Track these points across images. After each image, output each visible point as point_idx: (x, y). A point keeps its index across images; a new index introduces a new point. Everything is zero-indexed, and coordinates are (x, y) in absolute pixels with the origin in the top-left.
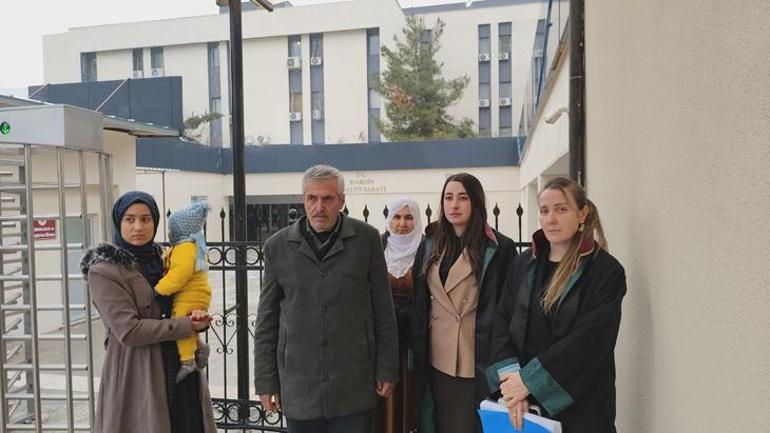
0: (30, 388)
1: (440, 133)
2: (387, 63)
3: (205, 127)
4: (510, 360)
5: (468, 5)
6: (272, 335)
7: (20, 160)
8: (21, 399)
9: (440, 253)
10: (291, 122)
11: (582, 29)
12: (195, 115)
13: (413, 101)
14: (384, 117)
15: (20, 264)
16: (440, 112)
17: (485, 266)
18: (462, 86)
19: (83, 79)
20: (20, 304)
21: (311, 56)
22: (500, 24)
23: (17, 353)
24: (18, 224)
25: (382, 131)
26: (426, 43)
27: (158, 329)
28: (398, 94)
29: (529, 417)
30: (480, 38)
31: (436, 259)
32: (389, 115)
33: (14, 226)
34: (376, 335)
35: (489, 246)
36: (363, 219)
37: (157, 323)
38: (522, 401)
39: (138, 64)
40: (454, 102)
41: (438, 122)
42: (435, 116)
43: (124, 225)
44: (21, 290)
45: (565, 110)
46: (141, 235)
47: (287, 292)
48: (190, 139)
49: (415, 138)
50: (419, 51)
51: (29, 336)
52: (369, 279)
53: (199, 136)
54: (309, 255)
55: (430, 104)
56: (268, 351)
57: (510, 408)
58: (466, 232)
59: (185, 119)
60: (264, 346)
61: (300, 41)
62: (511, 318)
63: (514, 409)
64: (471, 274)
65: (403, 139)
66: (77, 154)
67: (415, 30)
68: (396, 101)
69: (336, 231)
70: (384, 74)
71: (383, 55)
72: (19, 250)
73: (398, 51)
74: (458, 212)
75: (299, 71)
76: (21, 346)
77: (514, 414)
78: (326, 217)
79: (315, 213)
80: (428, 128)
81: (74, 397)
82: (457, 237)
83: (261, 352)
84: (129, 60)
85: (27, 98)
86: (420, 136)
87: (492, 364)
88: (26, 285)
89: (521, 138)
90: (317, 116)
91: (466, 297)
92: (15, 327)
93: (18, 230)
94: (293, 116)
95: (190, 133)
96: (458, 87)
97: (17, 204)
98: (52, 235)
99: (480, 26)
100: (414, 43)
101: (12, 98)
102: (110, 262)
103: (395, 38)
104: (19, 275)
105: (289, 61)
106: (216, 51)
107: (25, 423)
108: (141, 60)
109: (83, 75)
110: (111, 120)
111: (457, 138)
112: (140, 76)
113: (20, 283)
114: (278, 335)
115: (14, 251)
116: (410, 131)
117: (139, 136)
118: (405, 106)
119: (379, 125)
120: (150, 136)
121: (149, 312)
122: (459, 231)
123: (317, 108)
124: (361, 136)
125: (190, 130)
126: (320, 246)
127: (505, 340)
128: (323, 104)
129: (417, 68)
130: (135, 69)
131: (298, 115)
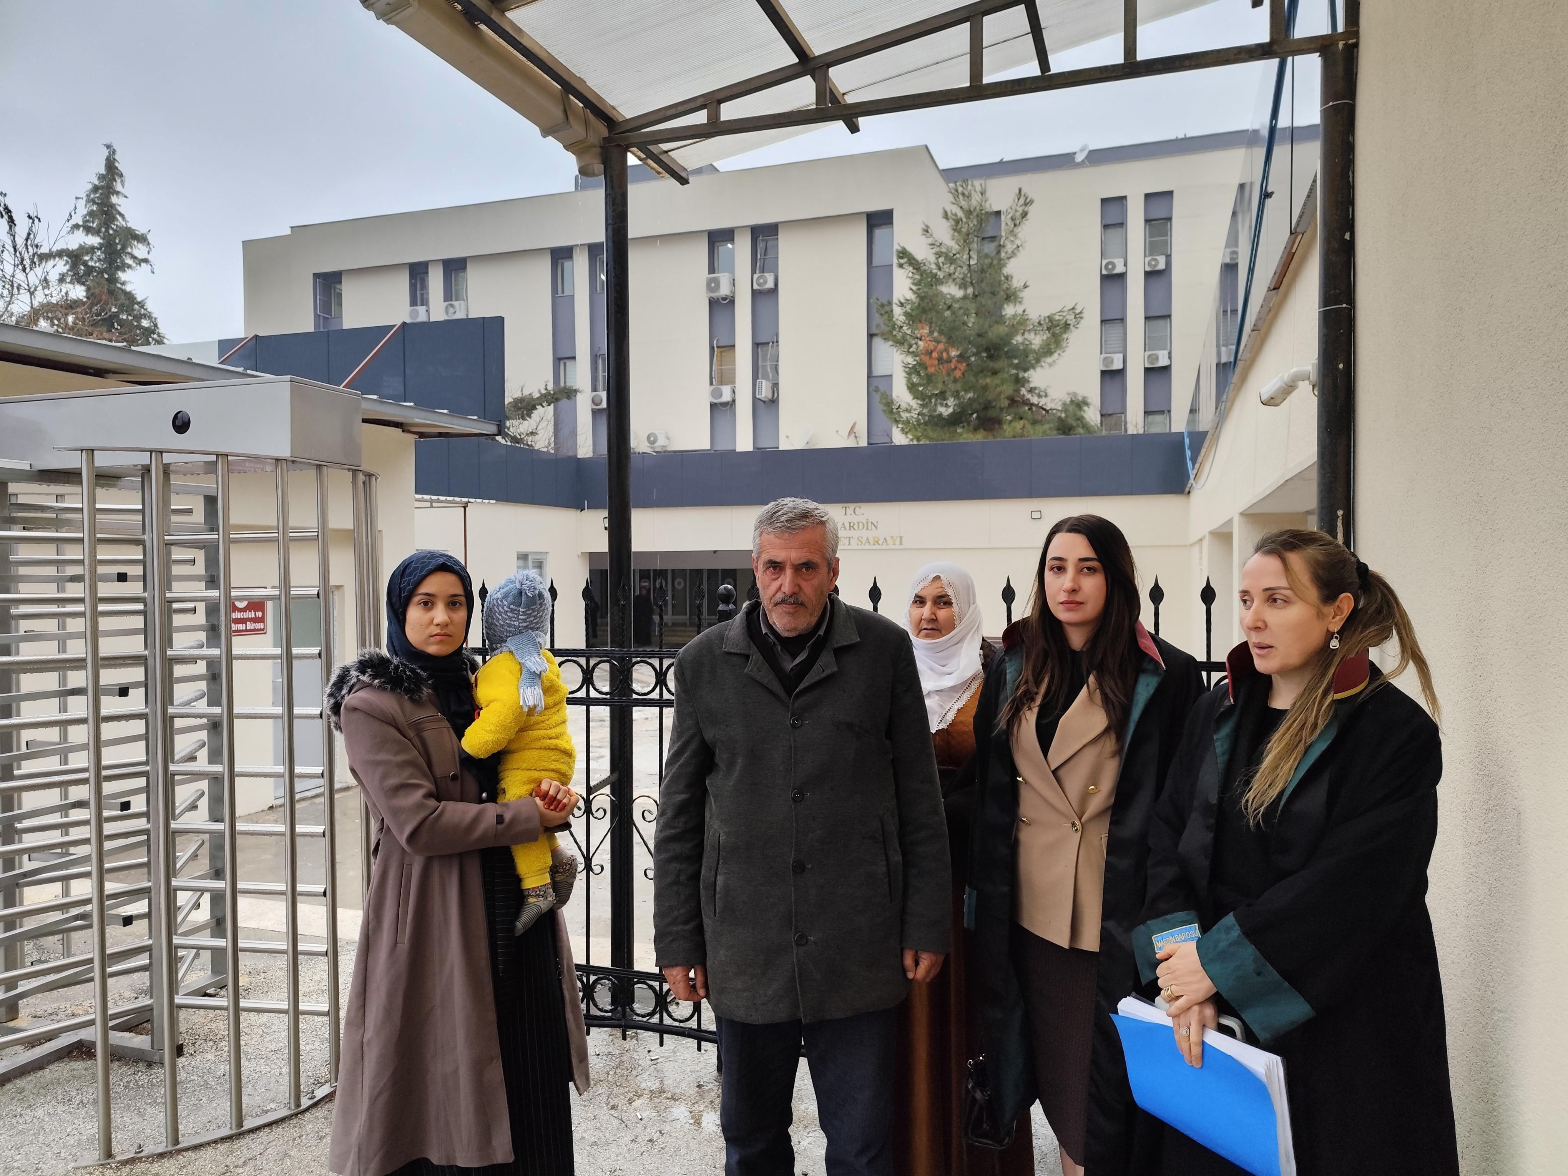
0: (218, 925)
1: (1019, 425)
2: (908, 283)
3: (545, 414)
4: (1181, 915)
5: (1079, 158)
6: (689, 845)
7: (210, 484)
8: (199, 948)
9: (1038, 684)
10: (713, 406)
11: (1350, 202)
12: (526, 392)
13: (962, 357)
14: (901, 394)
15: (203, 685)
16: (1019, 382)
17: (1136, 713)
18: (1066, 326)
19: (317, 324)
20: (202, 764)
21: (754, 272)
22: (1148, 196)
23: (195, 856)
24: (201, 607)
25: (897, 422)
26: (993, 238)
27: (476, 820)
28: (932, 345)
29: (1215, 1039)
30: (1106, 227)
31: (1029, 697)
32: (912, 387)
33: (194, 610)
34: (904, 855)
35: (1145, 671)
36: (868, 606)
37: (470, 810)
38: (1201, 1004)
39: (418, 296)
40: (1049, 360)
41: (1014, 402)
42: (1008, 389)
43: (414, 614)
44: (203, 735)
45: (1305, 377)
46: (445, 635)
47: (721, 757)
48: (515, 440)
49: (965, 436)
50: (974, 255)
51: (219, 826)
52: (889, 735)
53: (532, 433)
54: (765, 681)
55: (998, 365)
56: (682, 878)
57: (1175, 1016)
58: (1093, 641)
59: (508, 400)
60: (675, 866)
61: (732, 240)
62: (1184, 825)
63: (1182, 1020)
64: (1107, 730)
65: (942, 437)
66: (314, 472)
67: (969, 213)
68: (926, 359)
69: (821, 632)
70: (902, 305)
71: (901, 266)
72: (202, 658)
73: (932, 258)
74: (1078, 598)
75: (730, 302)
76: (203, 842)
77: (1184, 1031)
78: (802, 604)
79: (779, 596)
80: (992, 413)
81: (301, 947)
82: (1073, 652)
83: (669, 880)
84: (402, 283)
85: (214, 362)
86: (976, 429)
87: (1143, 922)
88: (214, 726)
89: (1191, 434)
90: (765, 392)
91: (1094, 778)
92: (193, 807)
93: (200, 618)
94: (717, 393)
95: (517, 427)
96: (1057, 330)
97: (200, 568)
98: (260, 626)
99: (1104, 201)
100: (966, 241)
101: (189, 363)
102: (381, 687)
103: (926, 231)
104: (202, 706)
105: (709, 282)
106: (567, 264)
107: (206, 995)
108: (424, 286)
109: (317, 317)
110: (372, 404)
111: (1055, 435)
112: (422, 317)
113: (205, 720)
114: (701, 844)
115: (193, 660)
116: (955, 420)
117: (422, 435)
118: (944, 369)
119: (891, 409)
120: (440, 435)
121: (456, 788)
122: (1077, 639)
123: (765, 377)
124: (852, 431)
125: (515, 422)
126: (789, 665)
127: (1170, 872)
128: (776, 369)
129: (970, 291)
130: (413, 303)
131: (726, 392)
